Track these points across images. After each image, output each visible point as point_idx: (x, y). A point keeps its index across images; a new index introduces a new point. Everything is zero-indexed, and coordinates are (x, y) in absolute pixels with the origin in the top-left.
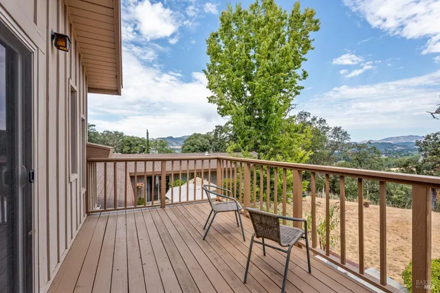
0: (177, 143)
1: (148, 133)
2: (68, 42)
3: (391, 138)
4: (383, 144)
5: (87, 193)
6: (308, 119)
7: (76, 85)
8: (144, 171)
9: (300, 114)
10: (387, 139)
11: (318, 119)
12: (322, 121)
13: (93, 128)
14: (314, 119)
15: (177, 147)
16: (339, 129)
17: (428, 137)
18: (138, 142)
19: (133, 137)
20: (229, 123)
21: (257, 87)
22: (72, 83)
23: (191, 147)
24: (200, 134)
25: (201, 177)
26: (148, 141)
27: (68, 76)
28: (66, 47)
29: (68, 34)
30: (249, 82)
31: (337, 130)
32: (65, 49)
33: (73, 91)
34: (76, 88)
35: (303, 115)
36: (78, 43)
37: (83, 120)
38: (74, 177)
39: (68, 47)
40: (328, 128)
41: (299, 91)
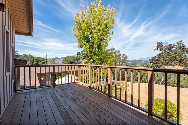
0: (60, 60)
1: (46, 56)
2: (4, 7)
3: (142, 59)
4: (139, 60)
5: (15, 82)
6: (114, 51)
7: (9, 29)
8: (48, 72)
9: (111, 49)
10: (140, 59)
11: (117, 51)
12: (119, 52)
13: (17, 53)
14: (116, 51)
15: (60, 62)
16: (125, 54)
17: (153, 58)
18: (41, 60)
19: (38, 57)
20: (83, 51)
21: (94, 37)
22: (6, 28)
23: (66, 62)
24: (70, 56)
25: (71, 74)
26: (46, 59)
27: (4, 24)
28: (3, 9)
29: (4, 3)
30: (91, 35)
31: (124, 55)
32: (2, 10)
33: (7, 33)
34: (9, 31)
35: (112, 49)
36: (9, 9)
37: (12, 47)
38: (8, 74)
39: (4, 10)
40: (121, 54)
41: (110, 39)
